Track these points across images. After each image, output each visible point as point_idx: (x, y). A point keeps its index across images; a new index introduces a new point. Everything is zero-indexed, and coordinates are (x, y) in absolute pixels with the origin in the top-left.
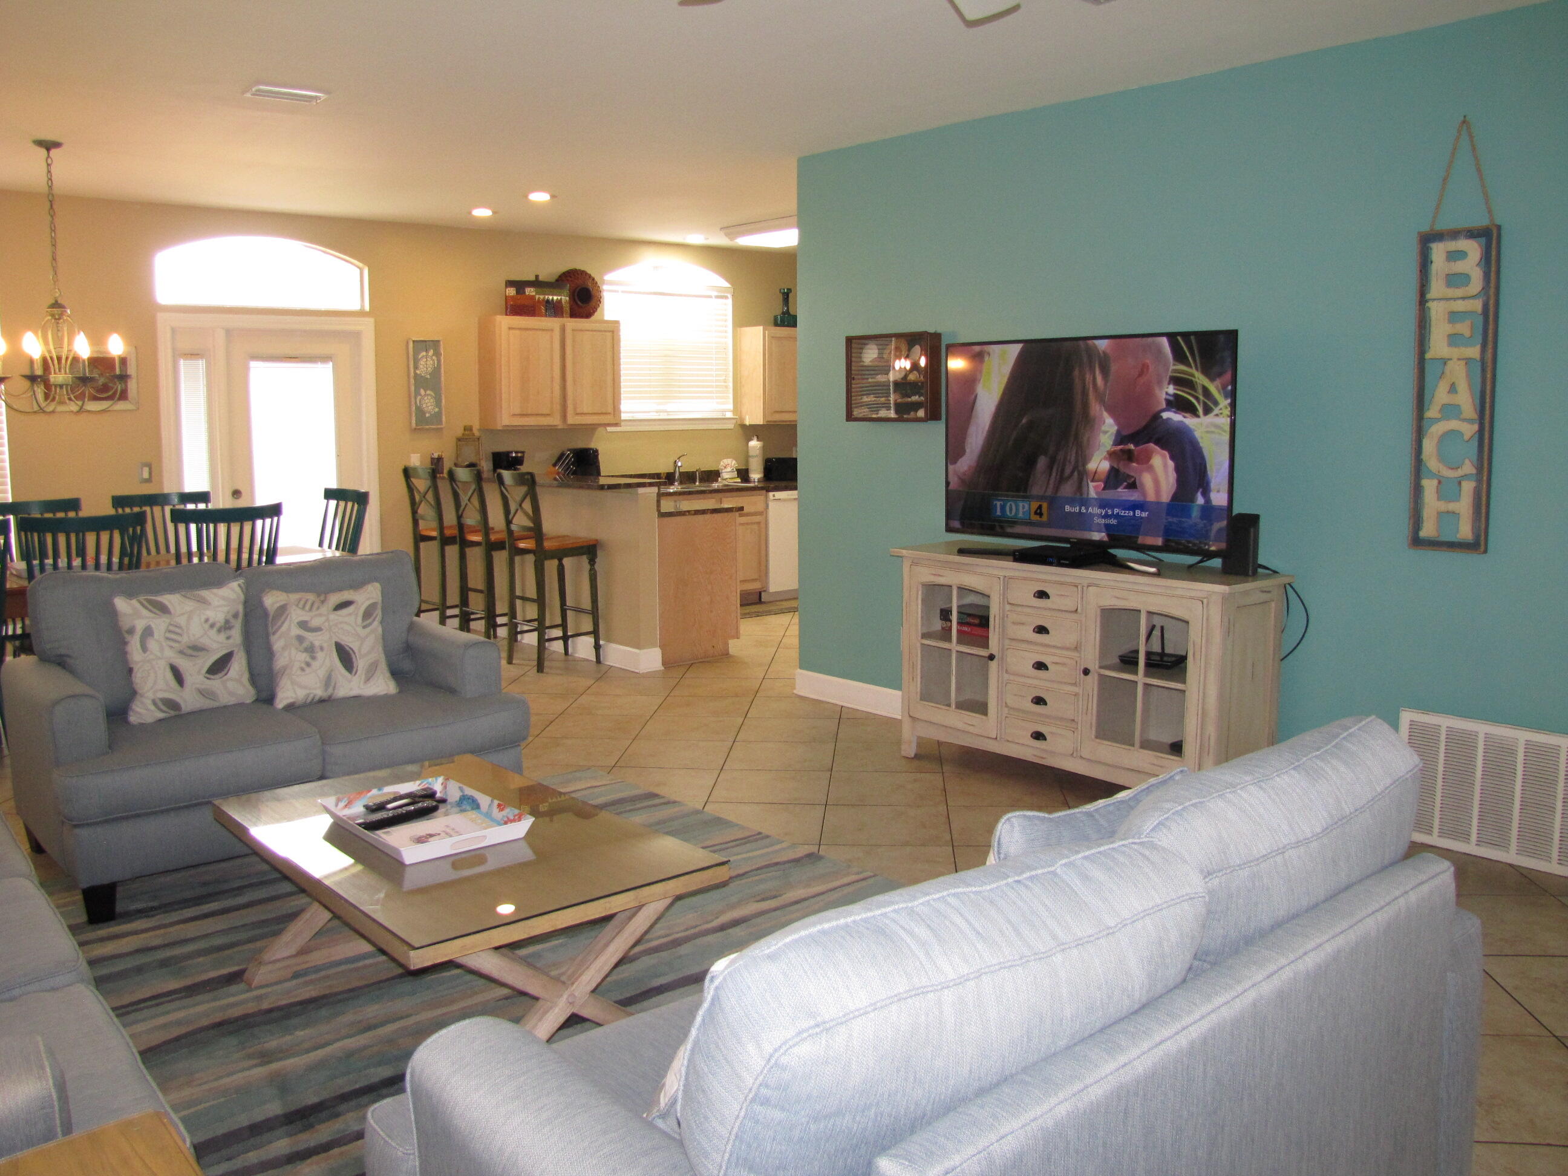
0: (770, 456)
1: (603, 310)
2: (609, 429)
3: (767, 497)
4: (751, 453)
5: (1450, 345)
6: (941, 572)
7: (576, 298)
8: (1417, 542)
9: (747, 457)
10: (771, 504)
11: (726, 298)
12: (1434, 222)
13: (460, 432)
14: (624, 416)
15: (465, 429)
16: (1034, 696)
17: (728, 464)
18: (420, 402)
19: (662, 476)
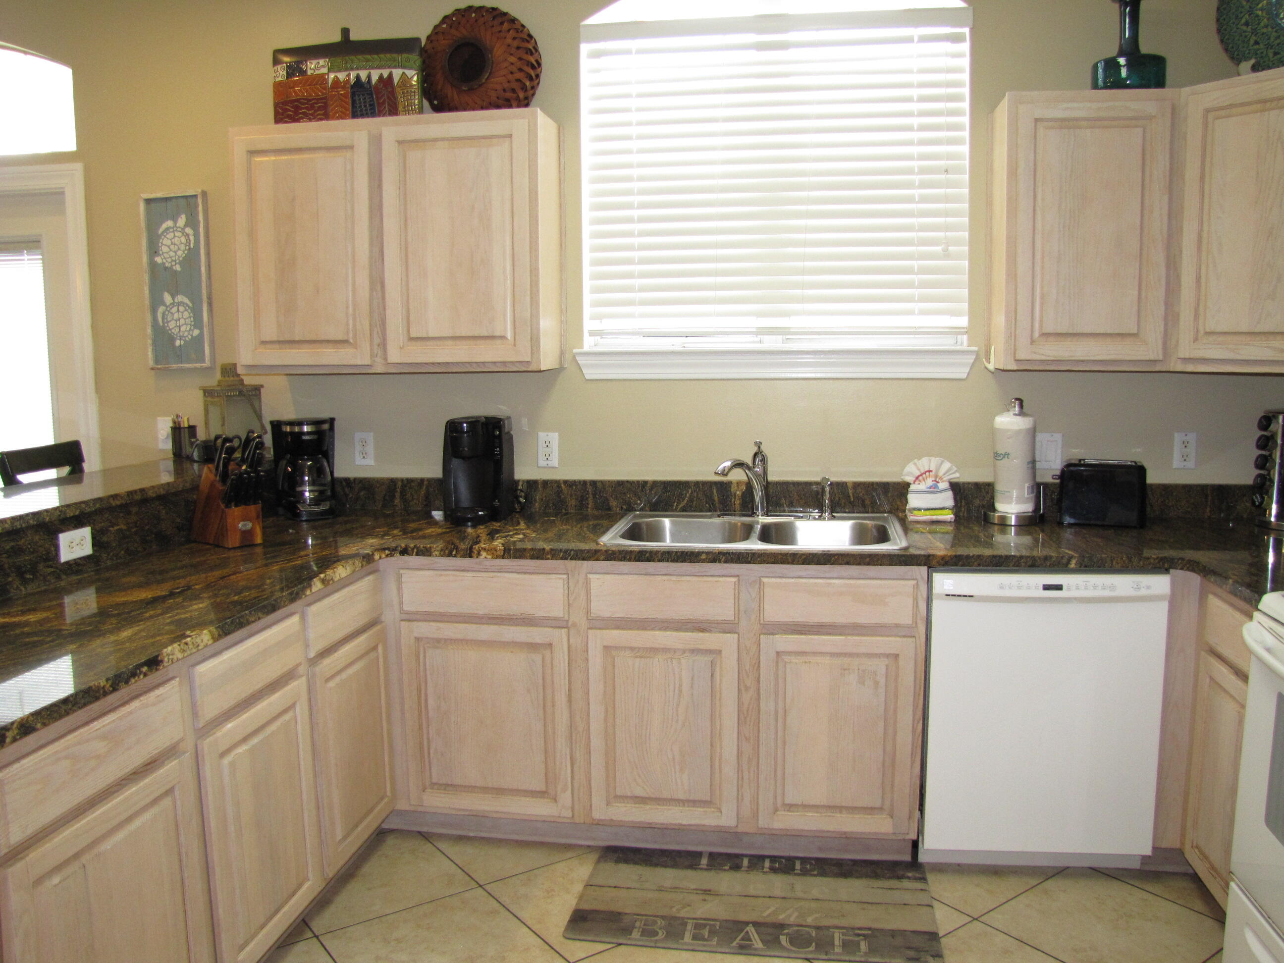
4: (998, 447)
7: (449, 71)
11: (955, 36)
13: (217, 376)
15: (226, 368)
17: (930, 471)
18: (163, 318)
19: (733, 490)
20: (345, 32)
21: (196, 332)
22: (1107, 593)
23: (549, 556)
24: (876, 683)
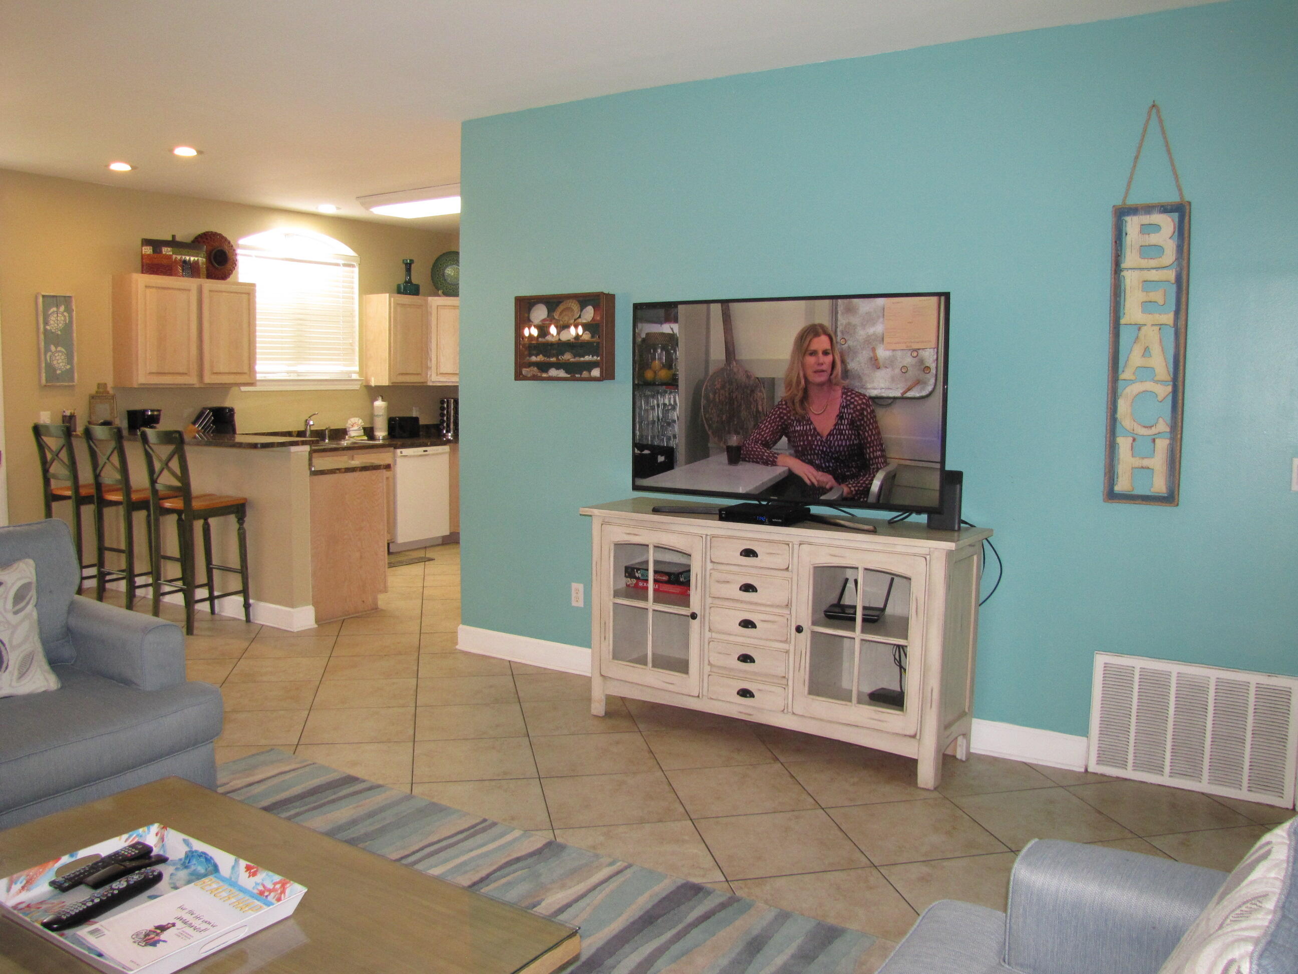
0: (393, 415)
1: (237, 273)
2: (243, 389)
3: (394, 453)
4: (376, 413)
5: (1143, 312)
6: (636, 531)
7: (213, 260)
8: (1112, 495)
9: (372, 416)
10: (399, 461)
11: (353, 266)
12: (1125, 197)
13: (93, 390)
14: (259, 377)
15: (99, 385)
16: (741, 653)
17: (356, 423)
18: (50, 358)
19: (293, 434)
20: (174, 236)
21: (68, 367)
22: (436, 452)
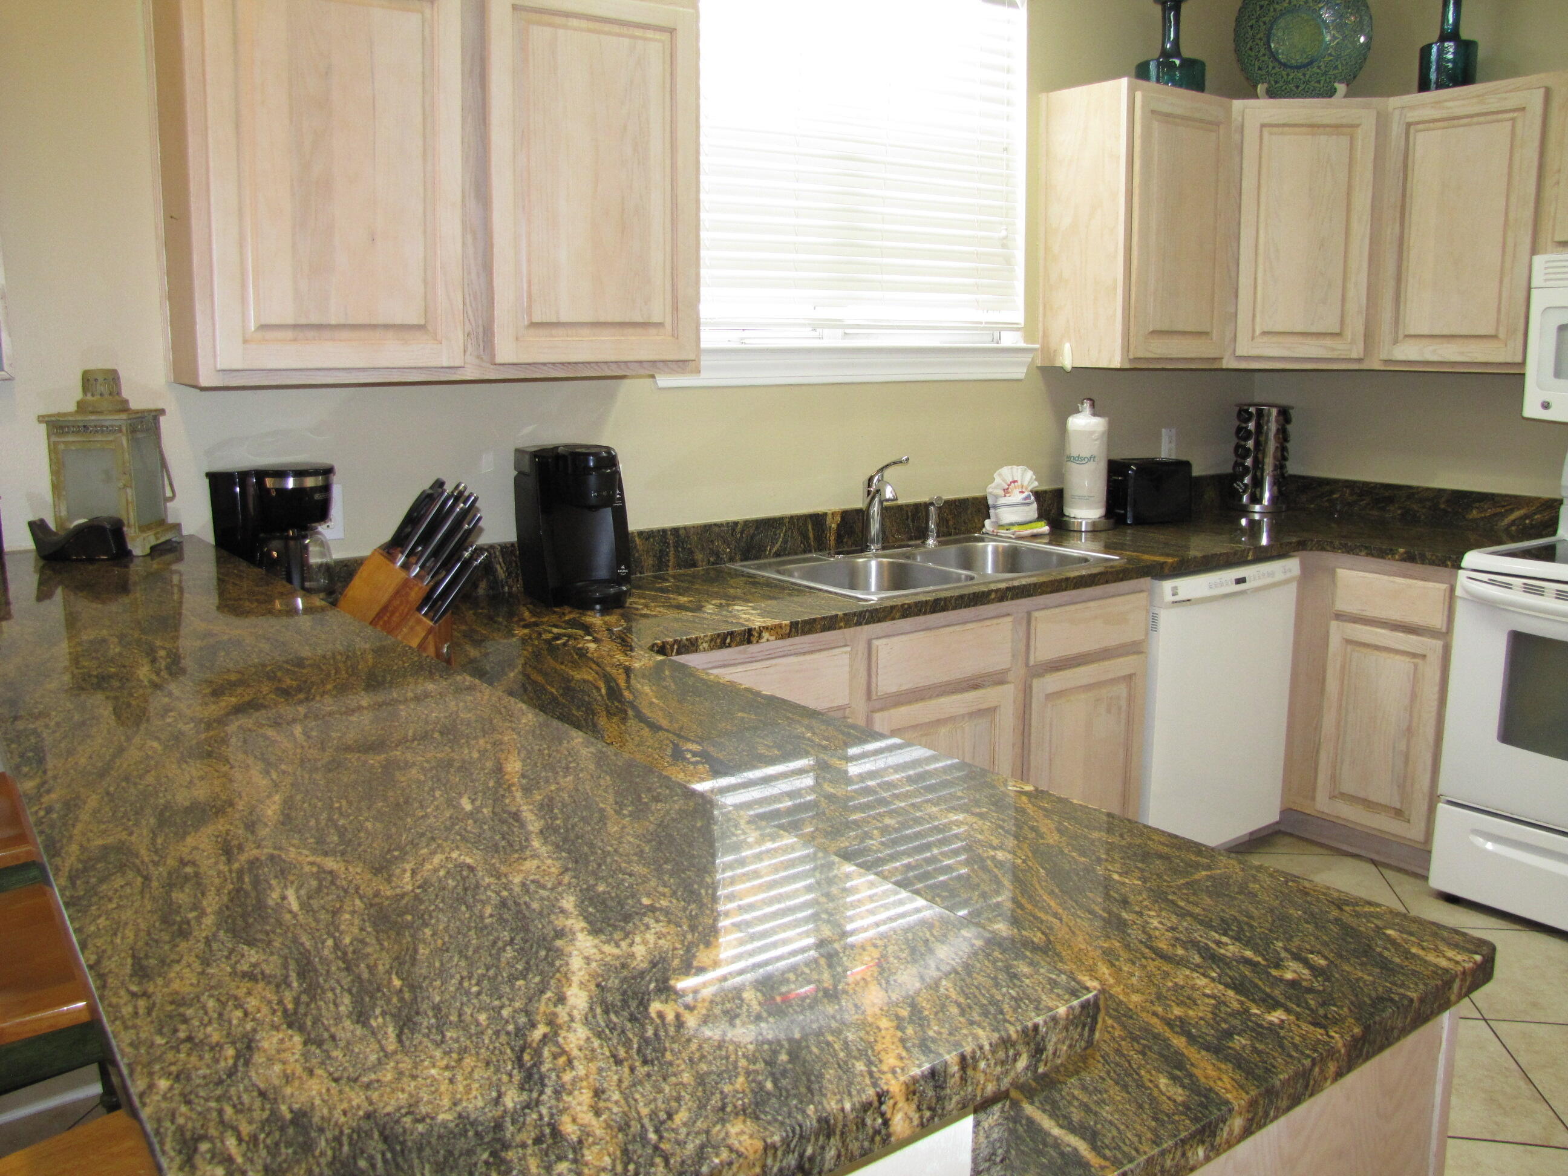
2: (664, 381)
3: (1151, 592)
4: (1074, 450)
9: (1061, 461)
10: (1167, 618)
13: (68, 397)
17: (1014, 482)
19: (828, 522)
22: (1269, 581)
23: (842, 624)
24: (1120, 708)
